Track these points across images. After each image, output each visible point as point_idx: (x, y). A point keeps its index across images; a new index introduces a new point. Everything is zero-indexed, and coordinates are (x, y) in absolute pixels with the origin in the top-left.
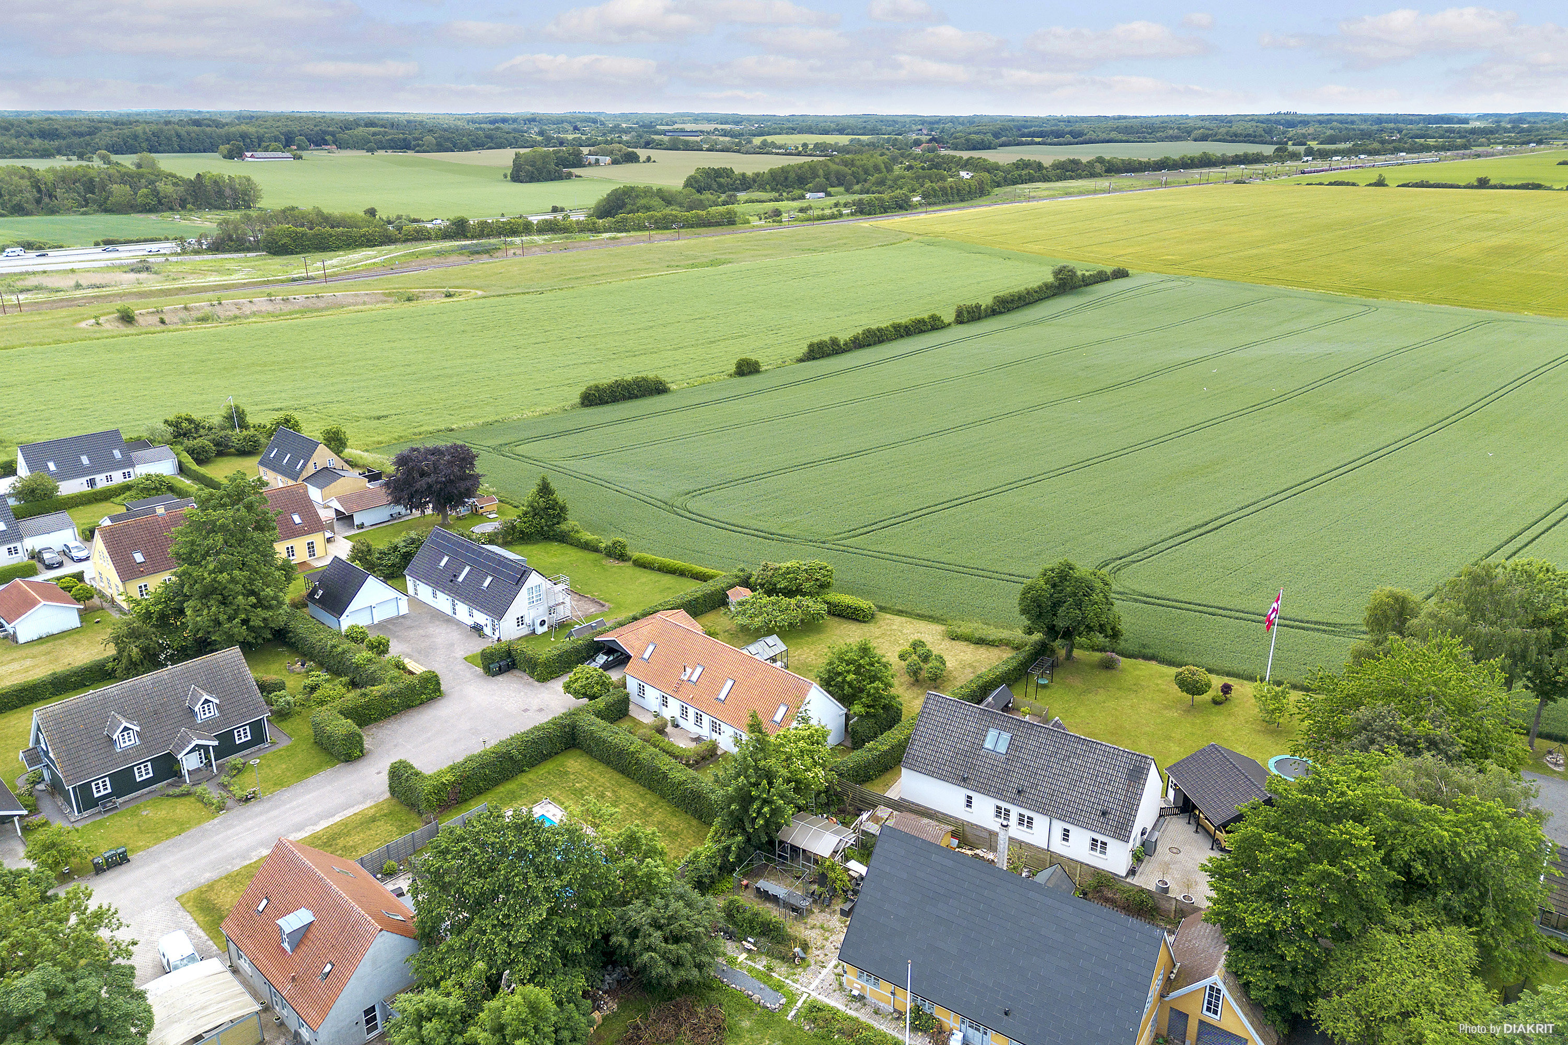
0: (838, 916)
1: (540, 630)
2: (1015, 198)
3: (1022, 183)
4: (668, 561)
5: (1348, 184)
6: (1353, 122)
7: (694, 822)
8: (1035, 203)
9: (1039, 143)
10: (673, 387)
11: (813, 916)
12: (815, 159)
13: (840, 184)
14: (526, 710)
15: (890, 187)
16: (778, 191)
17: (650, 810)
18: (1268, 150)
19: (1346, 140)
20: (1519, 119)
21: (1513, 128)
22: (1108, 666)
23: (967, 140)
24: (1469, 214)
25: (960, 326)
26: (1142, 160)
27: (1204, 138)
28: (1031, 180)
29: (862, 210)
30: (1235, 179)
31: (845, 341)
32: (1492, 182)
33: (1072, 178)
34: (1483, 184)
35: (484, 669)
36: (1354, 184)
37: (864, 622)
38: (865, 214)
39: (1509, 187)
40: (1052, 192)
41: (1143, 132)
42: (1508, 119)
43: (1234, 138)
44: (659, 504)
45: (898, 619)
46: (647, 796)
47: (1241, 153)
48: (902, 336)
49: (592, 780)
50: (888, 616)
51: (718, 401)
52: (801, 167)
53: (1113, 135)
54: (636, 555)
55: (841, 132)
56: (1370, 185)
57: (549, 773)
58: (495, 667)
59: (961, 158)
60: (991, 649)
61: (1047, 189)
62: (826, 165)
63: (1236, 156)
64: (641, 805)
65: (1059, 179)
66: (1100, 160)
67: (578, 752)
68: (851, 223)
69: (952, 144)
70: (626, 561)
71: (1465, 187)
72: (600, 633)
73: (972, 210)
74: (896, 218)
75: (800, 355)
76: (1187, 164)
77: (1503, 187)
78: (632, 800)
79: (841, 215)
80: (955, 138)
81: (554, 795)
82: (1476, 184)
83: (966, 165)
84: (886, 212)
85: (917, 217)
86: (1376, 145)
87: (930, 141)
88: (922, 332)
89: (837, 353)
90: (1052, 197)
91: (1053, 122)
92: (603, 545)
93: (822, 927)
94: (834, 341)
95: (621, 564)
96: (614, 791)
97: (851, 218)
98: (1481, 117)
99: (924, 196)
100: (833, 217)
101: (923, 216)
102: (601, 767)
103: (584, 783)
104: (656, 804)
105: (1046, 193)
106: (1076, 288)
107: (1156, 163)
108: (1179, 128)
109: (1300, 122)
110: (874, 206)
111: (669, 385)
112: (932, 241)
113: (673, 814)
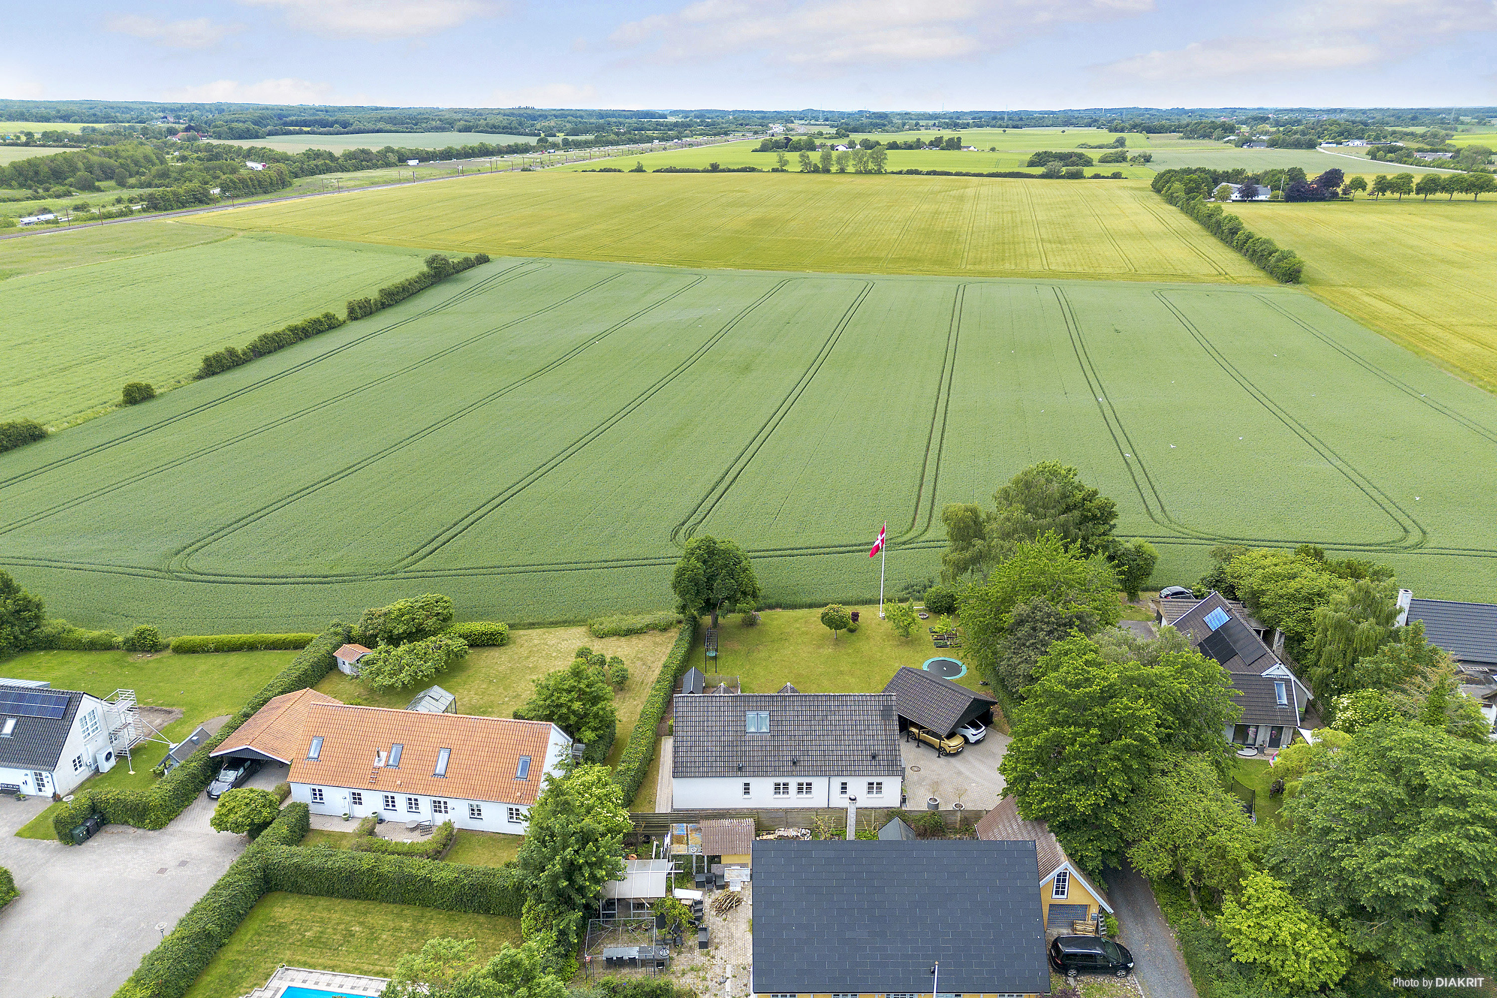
0: (697, 951)
1: (106, 767)
2: (324, 189)
3: (320, 173)
4: (224, 637)
5: (615, 171)
6: (582, 117)
7: (482, 919)
8: (346, 193)
9: (308, 133)
10: (51, 430)
11: (676, 962)
12: (68, 150)
13: (109, 178)
14: (162, 871)
15: (176, 180)
16: (30, 188)
17: (420, 926)
18: (533, 141)
19: (586, 132)
20: (701, 114)
21: (701, 122)
22: (750, 623)
23: (231, 129)
24: (724, 193)
25: (355, 323)
26: (428, 149)
27: (467, 129)
28: (328, 170)
29: (155, 205)
30: (522, 167)
31: (243, 350)
32: (721, 167)
33: (369, 168)
34: (715, 168)
35: (61, 839)
36: (619, 171)
37: (503, 645)
38: (160, 209)
39: (734, 171)
40: (358, 183)
41: (407, 123)
42: (693, 114)
43: (494, 129)
44: (151, 573)
45: (534, 633)
46: (406, 912)
47: (512, 143)
48: (301, 339)
49: (322, 921)
50: (521, 632)
51: (126, 438)
52: (53, 159)
53: (381, 125)
54: (174, 641)
55: (66, 118)
56: (632, 171)
57: (260, 935)
58: (80, 831)
59: (240, 148)
60: (641, 637)
61: (351, 179)
62: (84, 157)
63: (509, 145)
64: (406, 925)
65: (357, 169)
66: (389, 150)
67: (277, 894)
68: (149, 220)
69: (214, 132)
70: (161, 650)
71: (703, 171)
72: (213, 746)
73: (284, 202)
74: (201, 213)
75: (196, 371)
76: (469, 153)
77: (730, 171)
78: (391, 924)
79: (132, 212)
80: (216, 126)
81: (286, 958)
82: (710, 168)
83: (250, 154)
84: (184, 207)
85: (223, 212)
86: (613, 137)
87: (188, 129)
88: (319, 332)
89: (237, 365)
90: (361, 187)
91: (311, 112)
92: (120, 639)
93: (692, 969)
94: (231, 352)
95: (157, 656)
96: (361, 924)
97: (145, 215)
98: (674, 113)
99: (224, 189)
100: (121, 214)
101: (231, 210)
102: (323, 902)
103: (315, 929)
104: (422, 916)
105: (352, 183)
106: (449, 275)
107: (442, 153)
108: (440, 120)
109: (540, 116)
110: (168, 200)
111: (44, 428)
112: (263, 236)
113: (451, 919)
